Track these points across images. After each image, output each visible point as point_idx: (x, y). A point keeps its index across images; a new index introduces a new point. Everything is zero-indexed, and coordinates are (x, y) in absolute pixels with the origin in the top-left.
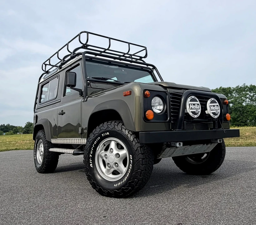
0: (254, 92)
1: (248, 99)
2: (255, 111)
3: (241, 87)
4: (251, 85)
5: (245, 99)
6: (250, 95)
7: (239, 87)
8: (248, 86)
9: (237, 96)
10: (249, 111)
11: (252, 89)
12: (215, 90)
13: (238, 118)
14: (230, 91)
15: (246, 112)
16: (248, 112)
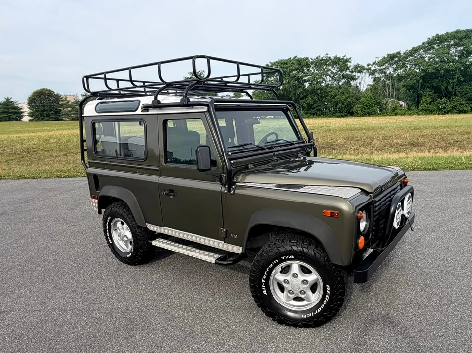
0: (338, 68)
1: (328, 77)
2: (336, 95)
3: (322, 59)
4: (336, 57)
5: (325, 76)
6: (332, 72)
7: (320, 58)
8: (332, 58)
9: (316, 71)
10: (329, 95)
11: (337, 63)
12: (287, 60)
13: (314, 104)
14: (307, 64)
15: (325, 97)
16: (327, 96)
